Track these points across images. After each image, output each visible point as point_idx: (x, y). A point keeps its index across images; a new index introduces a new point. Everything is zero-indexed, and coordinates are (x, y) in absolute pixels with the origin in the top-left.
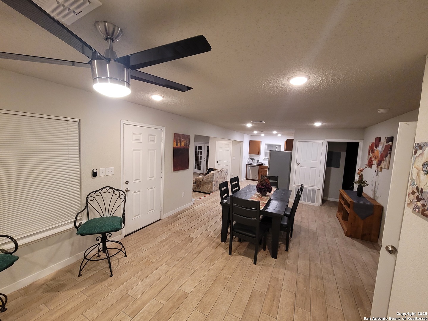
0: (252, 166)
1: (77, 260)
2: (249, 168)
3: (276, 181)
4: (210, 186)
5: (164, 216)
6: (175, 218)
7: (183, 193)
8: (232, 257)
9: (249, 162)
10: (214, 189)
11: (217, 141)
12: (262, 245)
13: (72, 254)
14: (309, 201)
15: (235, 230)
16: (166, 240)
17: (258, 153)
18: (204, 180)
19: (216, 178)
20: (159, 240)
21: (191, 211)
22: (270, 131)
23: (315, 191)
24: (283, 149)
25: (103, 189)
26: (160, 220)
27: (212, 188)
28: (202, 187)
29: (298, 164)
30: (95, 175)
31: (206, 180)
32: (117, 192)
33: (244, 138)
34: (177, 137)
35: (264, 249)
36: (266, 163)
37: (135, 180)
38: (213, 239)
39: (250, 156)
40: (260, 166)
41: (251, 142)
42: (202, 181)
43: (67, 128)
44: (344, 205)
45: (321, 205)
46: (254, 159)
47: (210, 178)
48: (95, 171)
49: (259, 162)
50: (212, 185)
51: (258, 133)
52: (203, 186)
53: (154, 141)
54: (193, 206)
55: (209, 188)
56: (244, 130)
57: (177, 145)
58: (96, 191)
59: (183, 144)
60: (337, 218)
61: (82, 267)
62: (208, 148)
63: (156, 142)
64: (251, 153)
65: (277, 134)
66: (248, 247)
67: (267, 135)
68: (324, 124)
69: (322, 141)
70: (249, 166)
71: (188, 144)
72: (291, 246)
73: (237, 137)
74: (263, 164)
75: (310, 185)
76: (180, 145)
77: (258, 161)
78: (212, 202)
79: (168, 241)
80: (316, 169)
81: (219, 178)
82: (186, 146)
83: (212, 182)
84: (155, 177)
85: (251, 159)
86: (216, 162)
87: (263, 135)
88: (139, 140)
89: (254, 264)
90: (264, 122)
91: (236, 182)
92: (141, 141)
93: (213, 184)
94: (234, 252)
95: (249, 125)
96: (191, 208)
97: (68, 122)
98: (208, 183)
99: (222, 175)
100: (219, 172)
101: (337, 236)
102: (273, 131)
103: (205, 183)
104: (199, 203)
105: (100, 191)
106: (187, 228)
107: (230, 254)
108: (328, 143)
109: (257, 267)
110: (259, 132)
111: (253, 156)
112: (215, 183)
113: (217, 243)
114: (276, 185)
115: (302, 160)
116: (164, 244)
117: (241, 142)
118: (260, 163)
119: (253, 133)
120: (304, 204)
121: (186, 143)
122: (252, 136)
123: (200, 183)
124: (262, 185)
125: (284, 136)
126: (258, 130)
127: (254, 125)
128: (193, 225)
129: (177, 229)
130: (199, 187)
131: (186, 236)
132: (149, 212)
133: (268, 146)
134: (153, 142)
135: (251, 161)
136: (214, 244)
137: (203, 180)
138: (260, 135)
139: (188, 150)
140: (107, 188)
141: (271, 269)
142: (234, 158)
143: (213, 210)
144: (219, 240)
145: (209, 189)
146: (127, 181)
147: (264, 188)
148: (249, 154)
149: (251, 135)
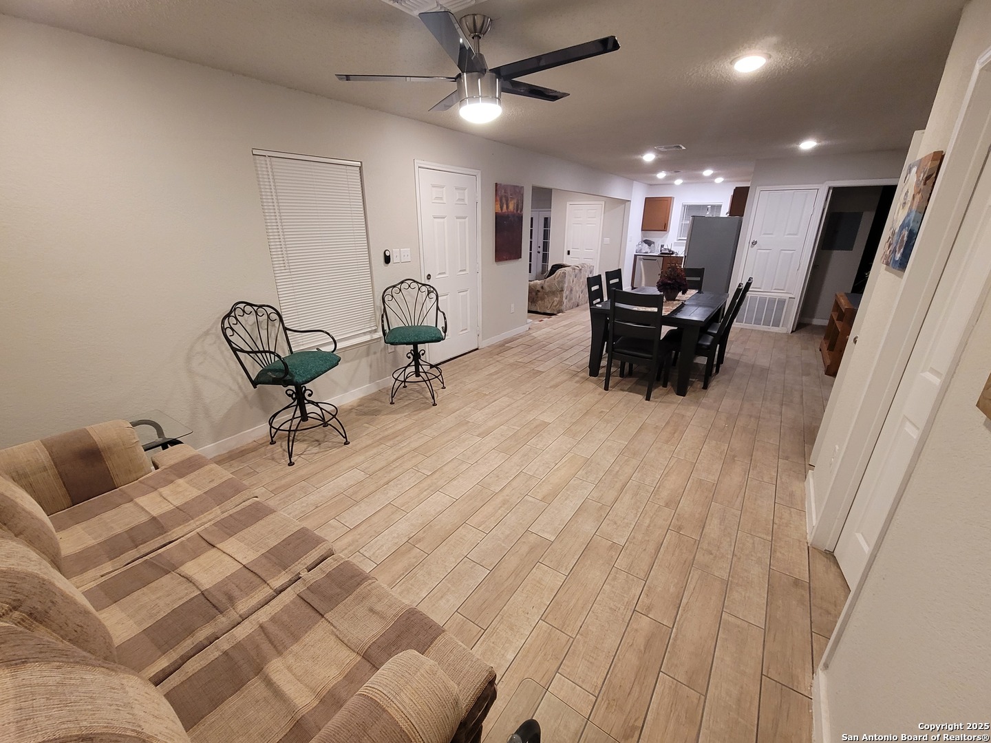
0: (648, 258)
1: (377, 390)
2: (641, 264)
3: (699, 279)
4: (556, 299)
5: (484, 344)
6: (503, 347)
7: (513, 305)
8: (609, 393)
9: (641, 250)
10: (566, 307)
11: (568, 203)
12: (662, 382)
13: (371, 380)
14: (767, 323)
15: (616, 350)
16: (496, 373)
17: (665, 228)
18: (545, 286)
19: (569, 282)
20: (487, 373)
21: (528, 338)
22: (695, 170)
23: (785, 302)
24: (724, 212)
25: (402, 282)
26: (477, 349)
27: (561, 302)
28: (540, 302)
29: (752, 243)
30: (387, 260)
31: (549, 286)
32: (424, 288)
33: (633, 190)
34: (502, 193)
35: (665, 386)
36: (680, 251)
37: (440, 274)
38: (574, 373)
39: (643, 236)
40: (667, 256)
41: (649, 202)
42: (540, 289)
43: (347, 179)
44: (836, 322)
45: (792, 332)
46: (654, 243)
47: (559, 282)
48: (387, 254)
49: (665, 249)
50: (562, 297)
51: (667, 178)
52: (542, 299)
53: (463, 200)
54: (531, 332)
55: (555, 303)
56: (638, 172)
57: (502, 208)
58: (394, 286)
59: (511, 207)
60: (820, 350)
61: (394, 391)
62: (547, 222)
63: (466, 202)
64: (645, 228)
65: (714, 176)
66: (636, 383)
67: (691, 181)
68: (823, 143)
69: (816, 186)
70: (640, 259)
71: (519, 207)
72: (713, 383)
73: (617, 190)
74: (673, 253)
75: (775, 289)
76: (507, 207)
77: (662, 246)
78: (564, 326)
79: (500, 374)
80: (792, 254)
81: (576, 282)
82: (517, 210)
83: (561, 291)
84: (467, 272)
85: (648, 243)
86: (566, 252)
87: (678, 182)
88: (441, 198)
89: (646, 400)
90: (684, 148)
91: (617, 280)
92: (445, 201)
93: (564, 295)
94: (613, 387)
95: (649, 157)
96: (527, 334)
97: (348, 167)
98: (553, 293)
99: (581, 278)
100: (577, 271)
101: (808, 374)
102: (703, 168)
103: (547, 293)
104: (539, 328)
105: (399, 286)
106: (526, 359)
107: (606, 388)
108: (831, 191)
109: (651, 404)
110: (669, 174)
111: (653, 236)
112: (568, 292)
113: (582, 378)
114: (698, 286)
115: (765, 234)
116: (494, 377)
117: (625, 202)
118: (667, 251)
119: (656, 179)
120: (755, 330)
121: (518, 206)
122: (653, 185)
123: (537, 294)
124: (670, 279)
125: (730, 181)
126: (667, 170)
127: (660, 156)
128: (537, 356)
129: (511, 361)
130: (534, 302)
131: (528, 370)
132: (462, 333)
133: (689, 208)
134: (462, 203)
135: (646, 248)
136: (577, 379)
137: (542, 287)
138: (671, 182)
139: (520, 219)
140: (409, 282)
141: (674, 406)
142: (607, 240)
143: (568, 338)
144: (587, 374)
145: (555, 306)
146: (429, 275)
147: (672, 284)
148: (642, 230)
149: (649, 183)
